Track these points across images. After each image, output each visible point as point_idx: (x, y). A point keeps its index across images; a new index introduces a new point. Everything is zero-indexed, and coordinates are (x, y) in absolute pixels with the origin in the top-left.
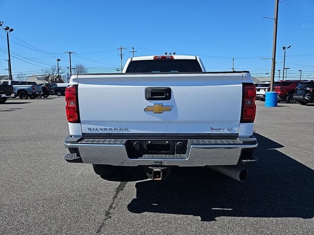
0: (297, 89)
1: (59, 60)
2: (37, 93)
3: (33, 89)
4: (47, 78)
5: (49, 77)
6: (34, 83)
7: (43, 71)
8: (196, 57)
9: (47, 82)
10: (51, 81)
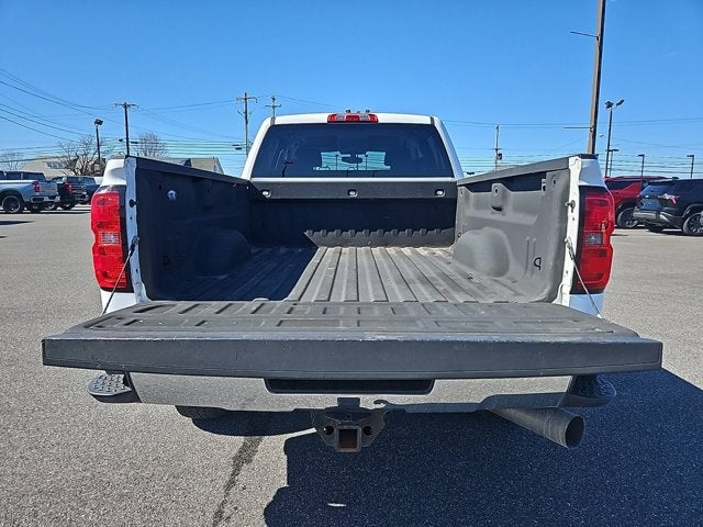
0: (641, 197)
1: (100, 123)
2: (46, 199)
3: (37, 190)
4: (71, 164)
5: (75, 160)
6: (39, 176)
7: (61, 146)
8: (432, 119)
9: (72, 174)
10: (81, 170)
